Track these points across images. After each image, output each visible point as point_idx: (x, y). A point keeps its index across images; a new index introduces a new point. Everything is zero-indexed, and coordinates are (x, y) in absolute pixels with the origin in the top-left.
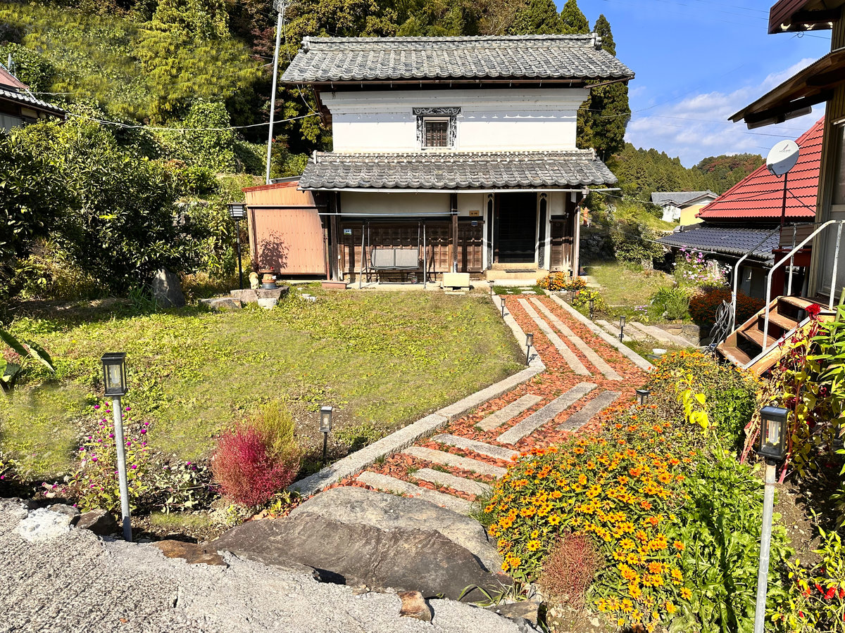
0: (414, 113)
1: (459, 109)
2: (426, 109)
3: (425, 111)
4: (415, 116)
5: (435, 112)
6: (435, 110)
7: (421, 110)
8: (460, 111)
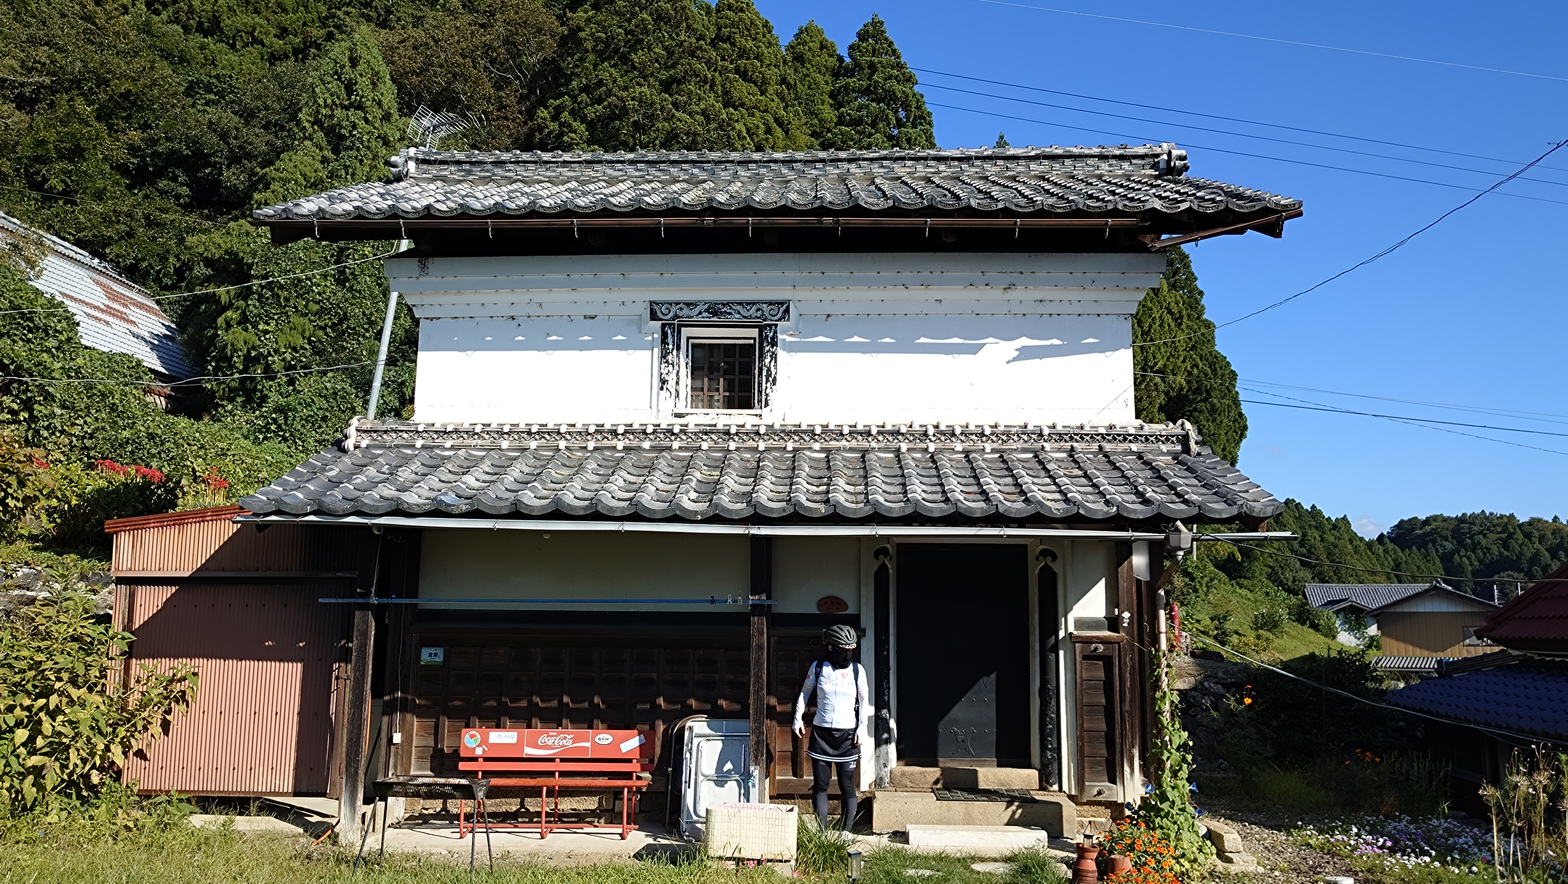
0: (654, 317)
1: (783, 308)
2: (688, 304)
3: (686, 311)
4: (659, 324)
5: (715, 314)
6: (714, 309)
7: (674, 309)
8: (787, 311)
